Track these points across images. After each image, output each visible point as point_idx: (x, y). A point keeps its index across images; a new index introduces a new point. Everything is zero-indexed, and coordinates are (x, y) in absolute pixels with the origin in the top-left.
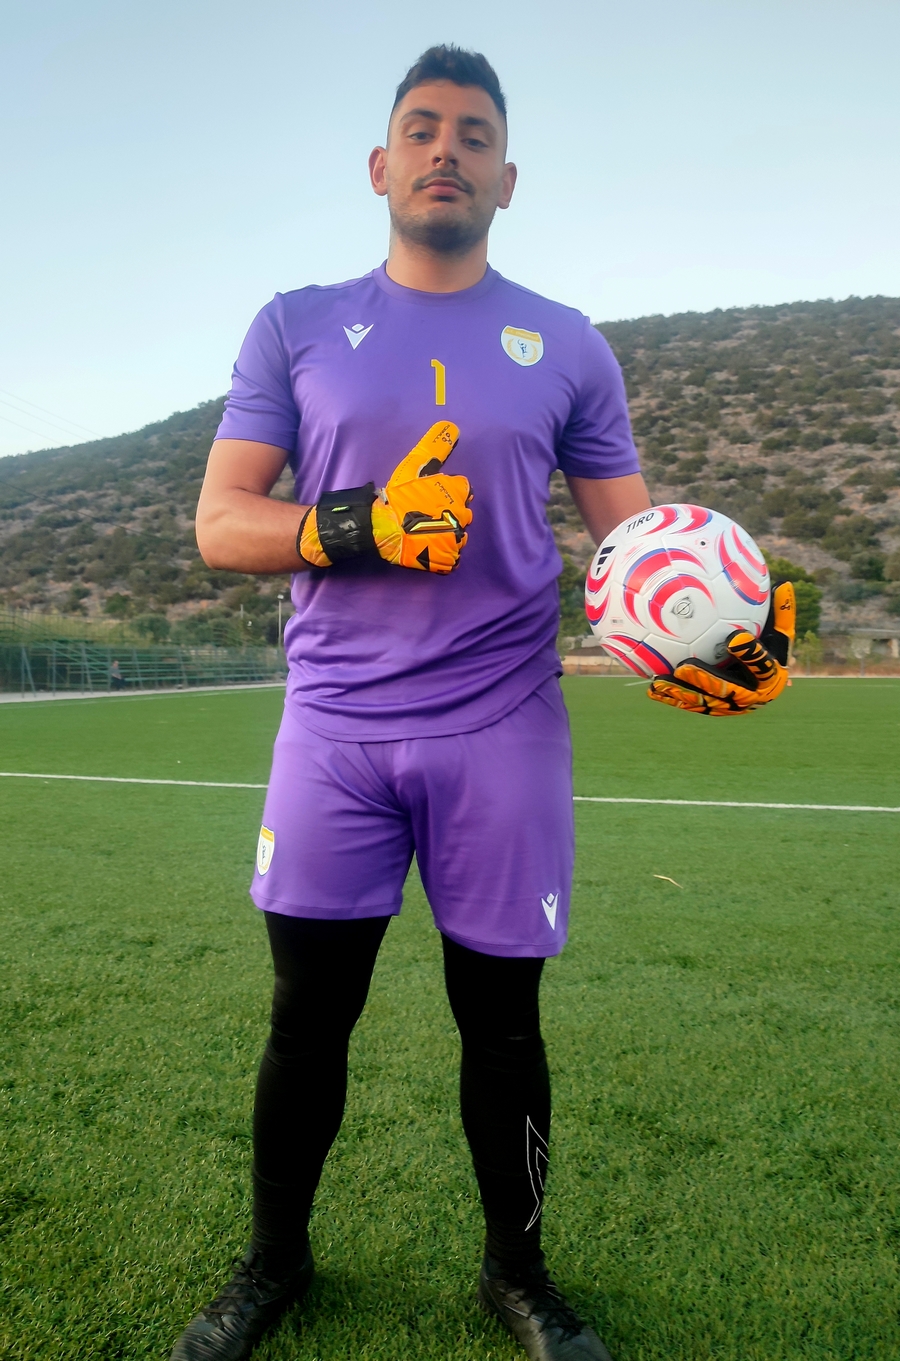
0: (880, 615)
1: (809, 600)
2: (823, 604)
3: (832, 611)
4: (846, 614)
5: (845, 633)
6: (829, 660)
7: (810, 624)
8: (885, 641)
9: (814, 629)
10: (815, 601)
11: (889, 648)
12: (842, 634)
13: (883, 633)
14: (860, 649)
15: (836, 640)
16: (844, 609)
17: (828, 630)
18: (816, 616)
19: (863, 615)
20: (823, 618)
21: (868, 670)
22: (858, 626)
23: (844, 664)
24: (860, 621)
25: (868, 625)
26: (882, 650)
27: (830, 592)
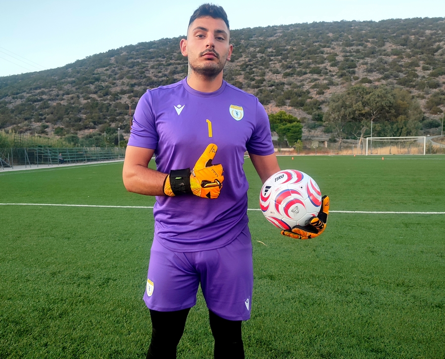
0: (321, 133)
1: (299, 128)
2: (303, 130)
3: (306, 132)
4: (311, 133)
5: (310, 139)
6: (305, 149)
7: (299, 136)
8: (323, 142)
9: (300, 139)
10: (301, 129)
11: (324, 144)
12: (309, 140)
13: (323, 139)
14: (315, 145)
15: (307, 142)
16: (310, 131)
17: (304, 138)
18: (301, 134)
19: (316, 133)
20: (303, 134)
21: (318, 152)
22: (314, 137)
23: (310, 150)
24: (315, 135)
25: (317, 137)
26: (322, 145)
27: (305, 125)
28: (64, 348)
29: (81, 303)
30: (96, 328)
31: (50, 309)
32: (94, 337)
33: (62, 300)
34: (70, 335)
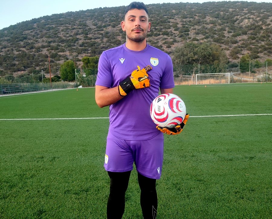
29: (42, 170)
31: (24, 174)
33: (30, 169)
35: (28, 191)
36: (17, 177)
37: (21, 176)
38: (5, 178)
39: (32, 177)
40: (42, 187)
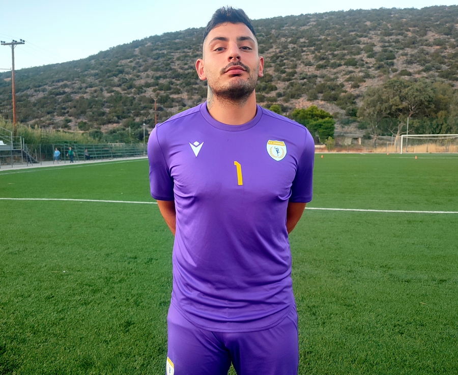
28: (127, 300)
29: (134, 274)
30: (148, 289)
31: (111, 278)
32: (148, 294)
33: (118, 272)
34: (130, 292)
35: (114, 298)
36: (102, 280)
37: (107, 280)
38: (87, 280)
39: (120, 281)
40: (133, 296)
